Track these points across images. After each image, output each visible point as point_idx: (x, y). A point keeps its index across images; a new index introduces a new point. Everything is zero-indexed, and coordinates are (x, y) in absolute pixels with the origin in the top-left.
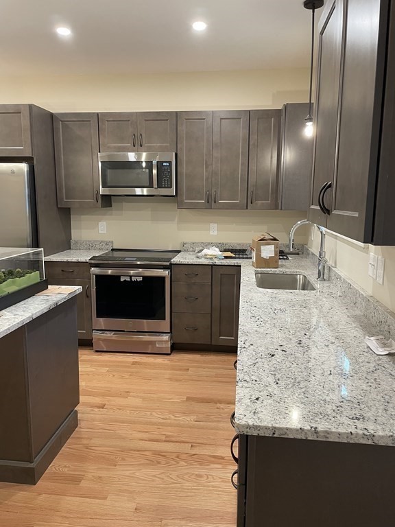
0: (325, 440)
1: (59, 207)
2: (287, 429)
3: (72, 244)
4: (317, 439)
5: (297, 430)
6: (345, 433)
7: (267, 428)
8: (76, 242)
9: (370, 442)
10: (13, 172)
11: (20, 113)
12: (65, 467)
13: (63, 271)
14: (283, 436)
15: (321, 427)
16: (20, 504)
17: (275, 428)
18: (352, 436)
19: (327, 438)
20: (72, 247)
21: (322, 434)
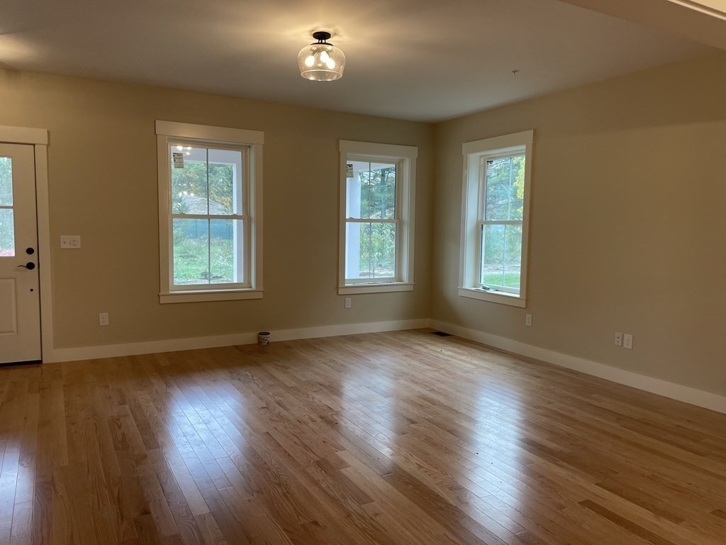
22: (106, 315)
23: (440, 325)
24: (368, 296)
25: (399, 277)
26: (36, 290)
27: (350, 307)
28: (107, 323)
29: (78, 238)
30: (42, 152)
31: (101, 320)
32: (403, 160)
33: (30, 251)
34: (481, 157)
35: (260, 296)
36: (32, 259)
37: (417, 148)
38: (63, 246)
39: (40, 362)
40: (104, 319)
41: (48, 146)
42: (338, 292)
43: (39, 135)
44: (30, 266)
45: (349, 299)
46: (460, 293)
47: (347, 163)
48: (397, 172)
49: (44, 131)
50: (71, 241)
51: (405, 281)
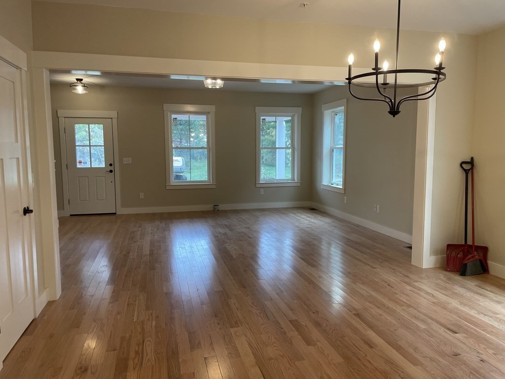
22: (143, 194)
23: (314, 205)
24: (275, 189)
25: (293, 179)
26: (113, 182)
27: (263, 193)
28: (143, 198)
29: (130, 159)
30: (115, 121)
31: (141, 196)
32: (295, 115)
33: (111, 165)
34: (332, 112)
35: (214, 187)
36: (111, 168)
37: (301, 108)
38: (124, 163)
39: (115, 213)
40: (142, 195)
41: (117, 118)
42: (256, 185)
43: (114, 114)
44: (111, 171)
45: (262, 190)
46: (322, 187)
47: (262, 118)
48: (292, 121)
49: (116, 112)
50: (127, 160)
51: (296, 181)
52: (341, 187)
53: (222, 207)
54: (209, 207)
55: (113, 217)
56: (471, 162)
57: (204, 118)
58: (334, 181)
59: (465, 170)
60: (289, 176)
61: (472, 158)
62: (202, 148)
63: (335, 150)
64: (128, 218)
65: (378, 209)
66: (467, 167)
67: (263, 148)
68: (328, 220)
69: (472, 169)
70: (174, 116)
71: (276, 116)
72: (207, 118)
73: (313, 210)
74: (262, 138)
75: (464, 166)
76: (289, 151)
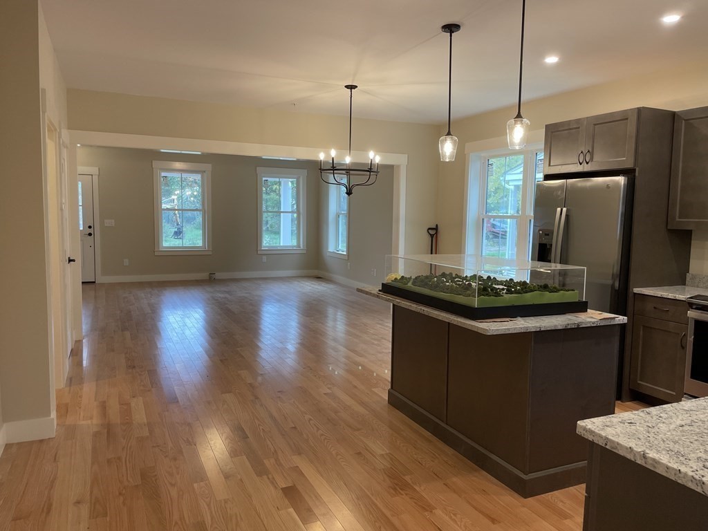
0: (652, 469)
1: (669, 228)
2: (618, 444)
3: (688, 279)
4: (644, 465)
5: (627, 448)
6: (673, 469)
7: (600, 436)
8: (694, 277)
9: (699, 490)
10: (608, 187)
11: (627, 119)
12: (562, 502)
13: (655, 308)
14: (614, 451)
15: (652, 454)
16: (502, 503)
17: (608, 438)
18: (680, 475)
19: (655, 467)
20: (687, 282)
21: (651, 462)
22: (127, 260)
23: (320, 273)
24: (278, 256)
25: (298, 245)
26: (93, 246)
27: (265, 261)
28: (128, 264)
29: (113, 221)
30: (96, 178)
32: (300, 177)
33: (90, 227)
35: (210, 253)
36: (91, 231)
37: (307, 170)
38: (106, 225)
39: (94, 282)
40: (126, 262)
41: (99, 175)
42: (257, 252)
43: (95, 170)
44: (90, 234)
45: (264, 257)
46: (328, 254)
47: (264, 179)
48: (298, 183)
49: (97, 169)
50: (109, 222)
51: (302, 247)
52: (345, 253)
53: (218, 275)
54: (204, 275)
55: (92, 286)
56: (436, 229)
57: (198, 177)
58: (340, 248)
59: (431, 235)
60: (294, 243)
61: (437, 225)
62: (197, 210)
63: (341, 216)
64: (111, 287)
65: (375, 274)
66: (432, 232)
67: (265, 212)
68: (331, 286)
69: (436, 233)
70: (163, 174)
71: (279, 178)
72: (202, 177)
73: (318, 278)
74: (265, 196)
75: (430, 231)
76: (295, 215)
